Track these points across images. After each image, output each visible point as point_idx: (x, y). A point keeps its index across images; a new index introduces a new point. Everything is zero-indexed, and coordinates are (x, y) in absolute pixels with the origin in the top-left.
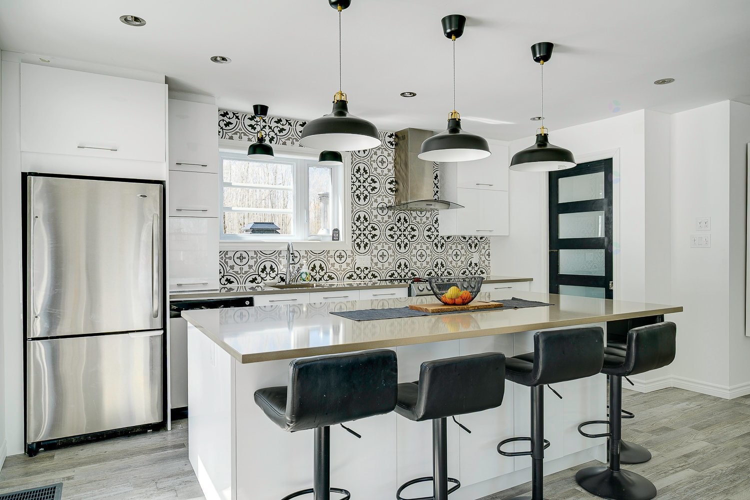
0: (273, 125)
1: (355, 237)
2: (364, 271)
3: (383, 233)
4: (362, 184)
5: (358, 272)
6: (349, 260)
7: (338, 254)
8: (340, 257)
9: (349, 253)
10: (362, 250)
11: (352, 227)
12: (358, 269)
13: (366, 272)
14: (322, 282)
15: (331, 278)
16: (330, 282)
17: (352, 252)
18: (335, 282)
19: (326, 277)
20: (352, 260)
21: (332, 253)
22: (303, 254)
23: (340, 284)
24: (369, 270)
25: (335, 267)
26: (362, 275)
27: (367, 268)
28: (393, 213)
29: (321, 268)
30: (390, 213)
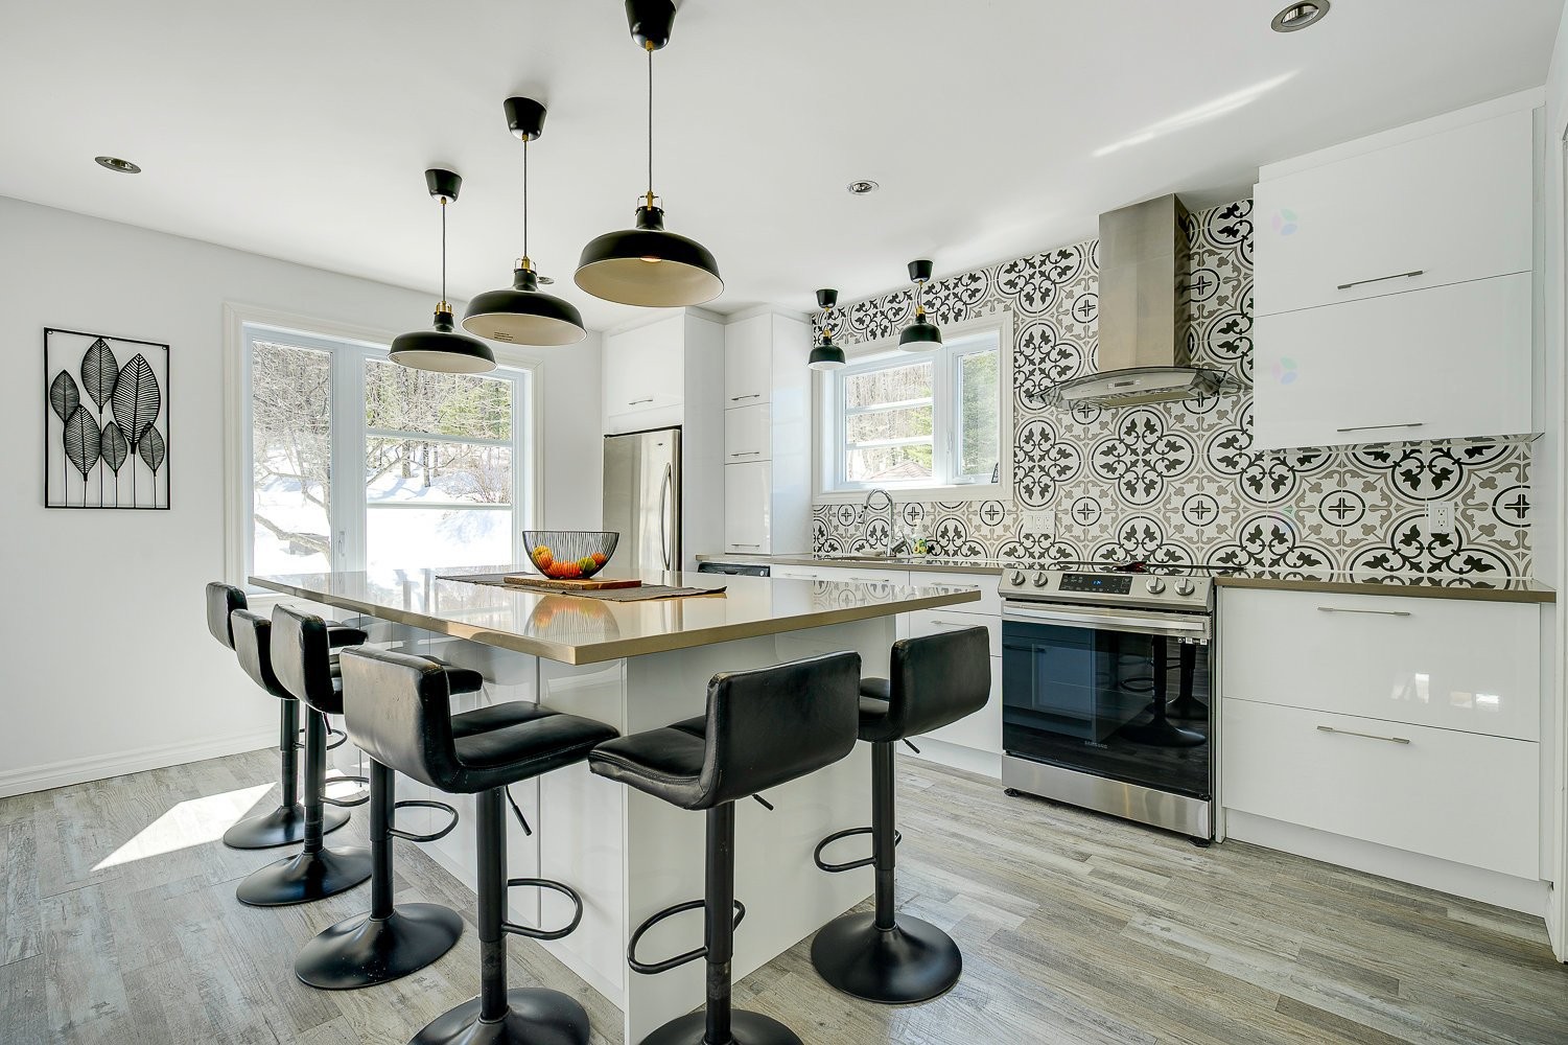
0: (887, 306)
1: (1021, 473)
2: (1039, 542)
3: (1087, 461)
4: (1037, 367)
5: (1028, 544)
6: (1008, 520)
7: (987, 508)
8: (992, 513)
9: (1009, 506)
10: (1037, 499)
11: (1015, 455)
12: (1027, 536)
13: (1046, 544)
14: (959, 559)
15: (974, 552)
16: (973, 559)
17: (1015, 505)
18: (981, 560)
19: (965, 550)
20: (1015, 520)
21: (976, 507)
22: (927, 508)
23: (992, 562)
24: (1051, 540)
25: (979, 531)
26: (1037, 550)
27: (1047, 537)
28: (1114, 416)
29: (957, 533)
30: (1106, 416)
